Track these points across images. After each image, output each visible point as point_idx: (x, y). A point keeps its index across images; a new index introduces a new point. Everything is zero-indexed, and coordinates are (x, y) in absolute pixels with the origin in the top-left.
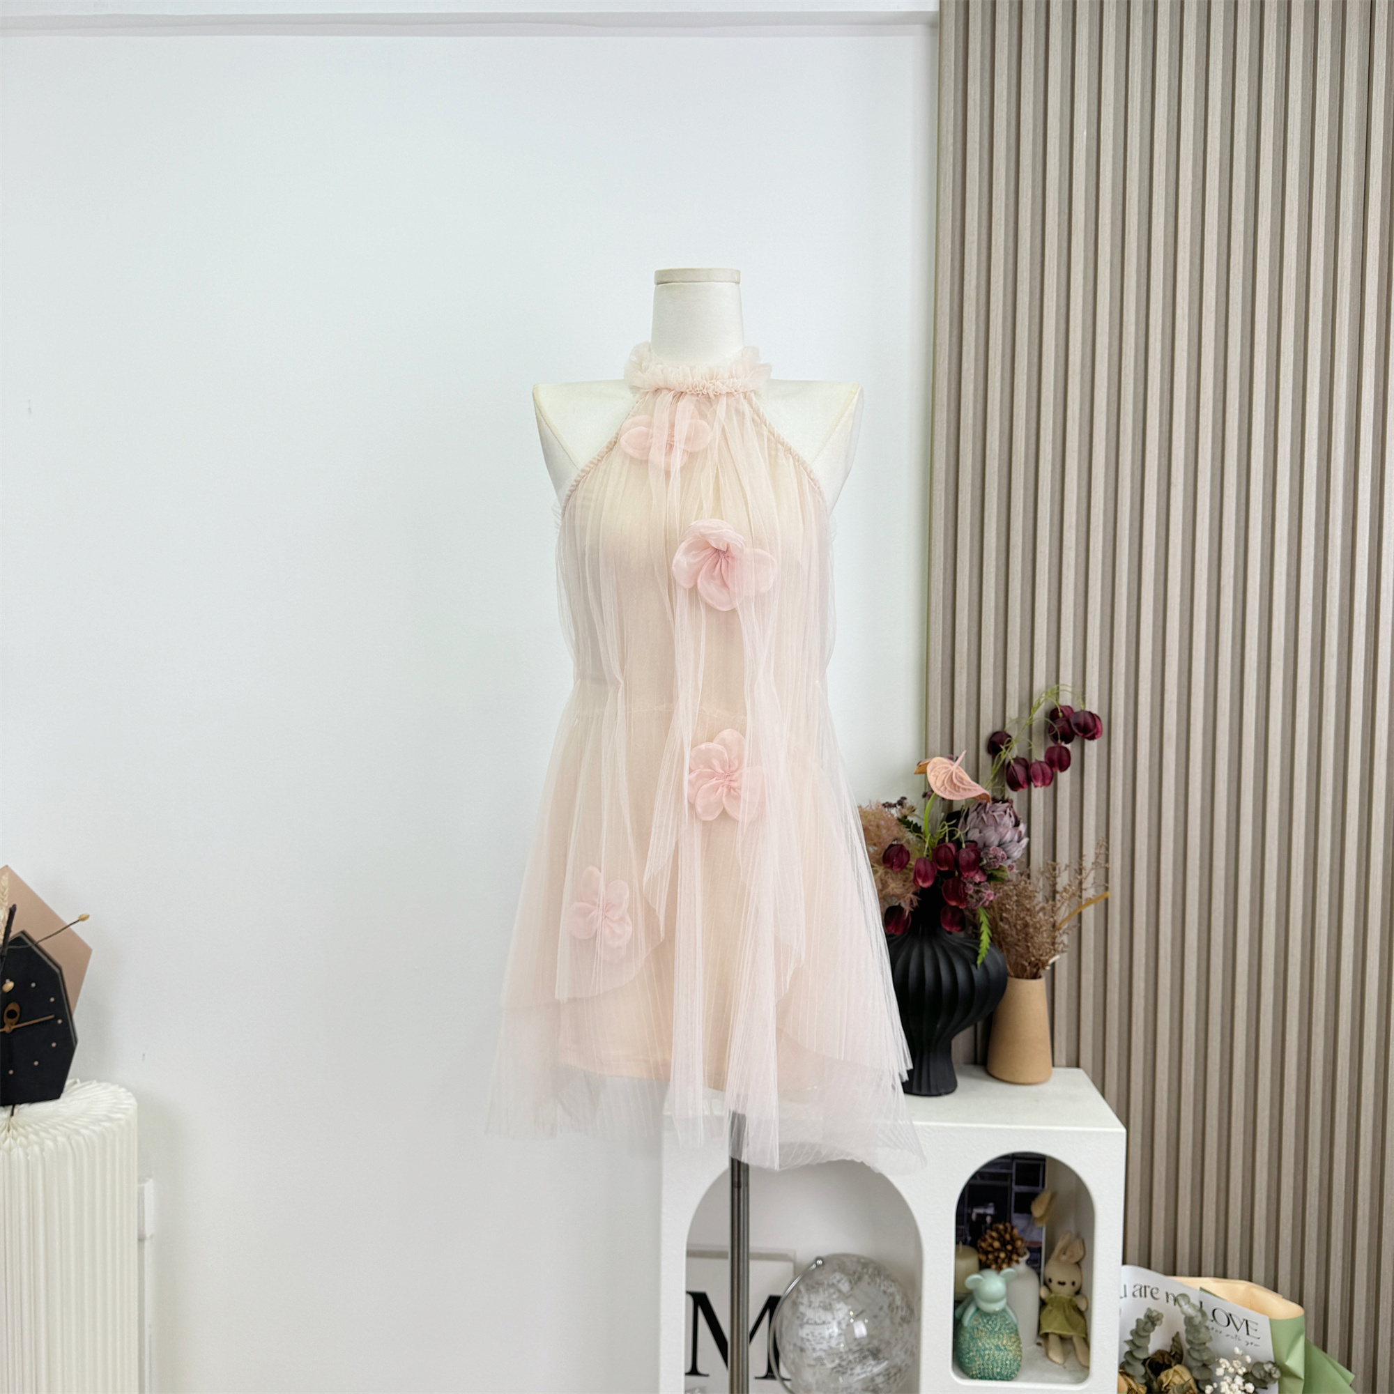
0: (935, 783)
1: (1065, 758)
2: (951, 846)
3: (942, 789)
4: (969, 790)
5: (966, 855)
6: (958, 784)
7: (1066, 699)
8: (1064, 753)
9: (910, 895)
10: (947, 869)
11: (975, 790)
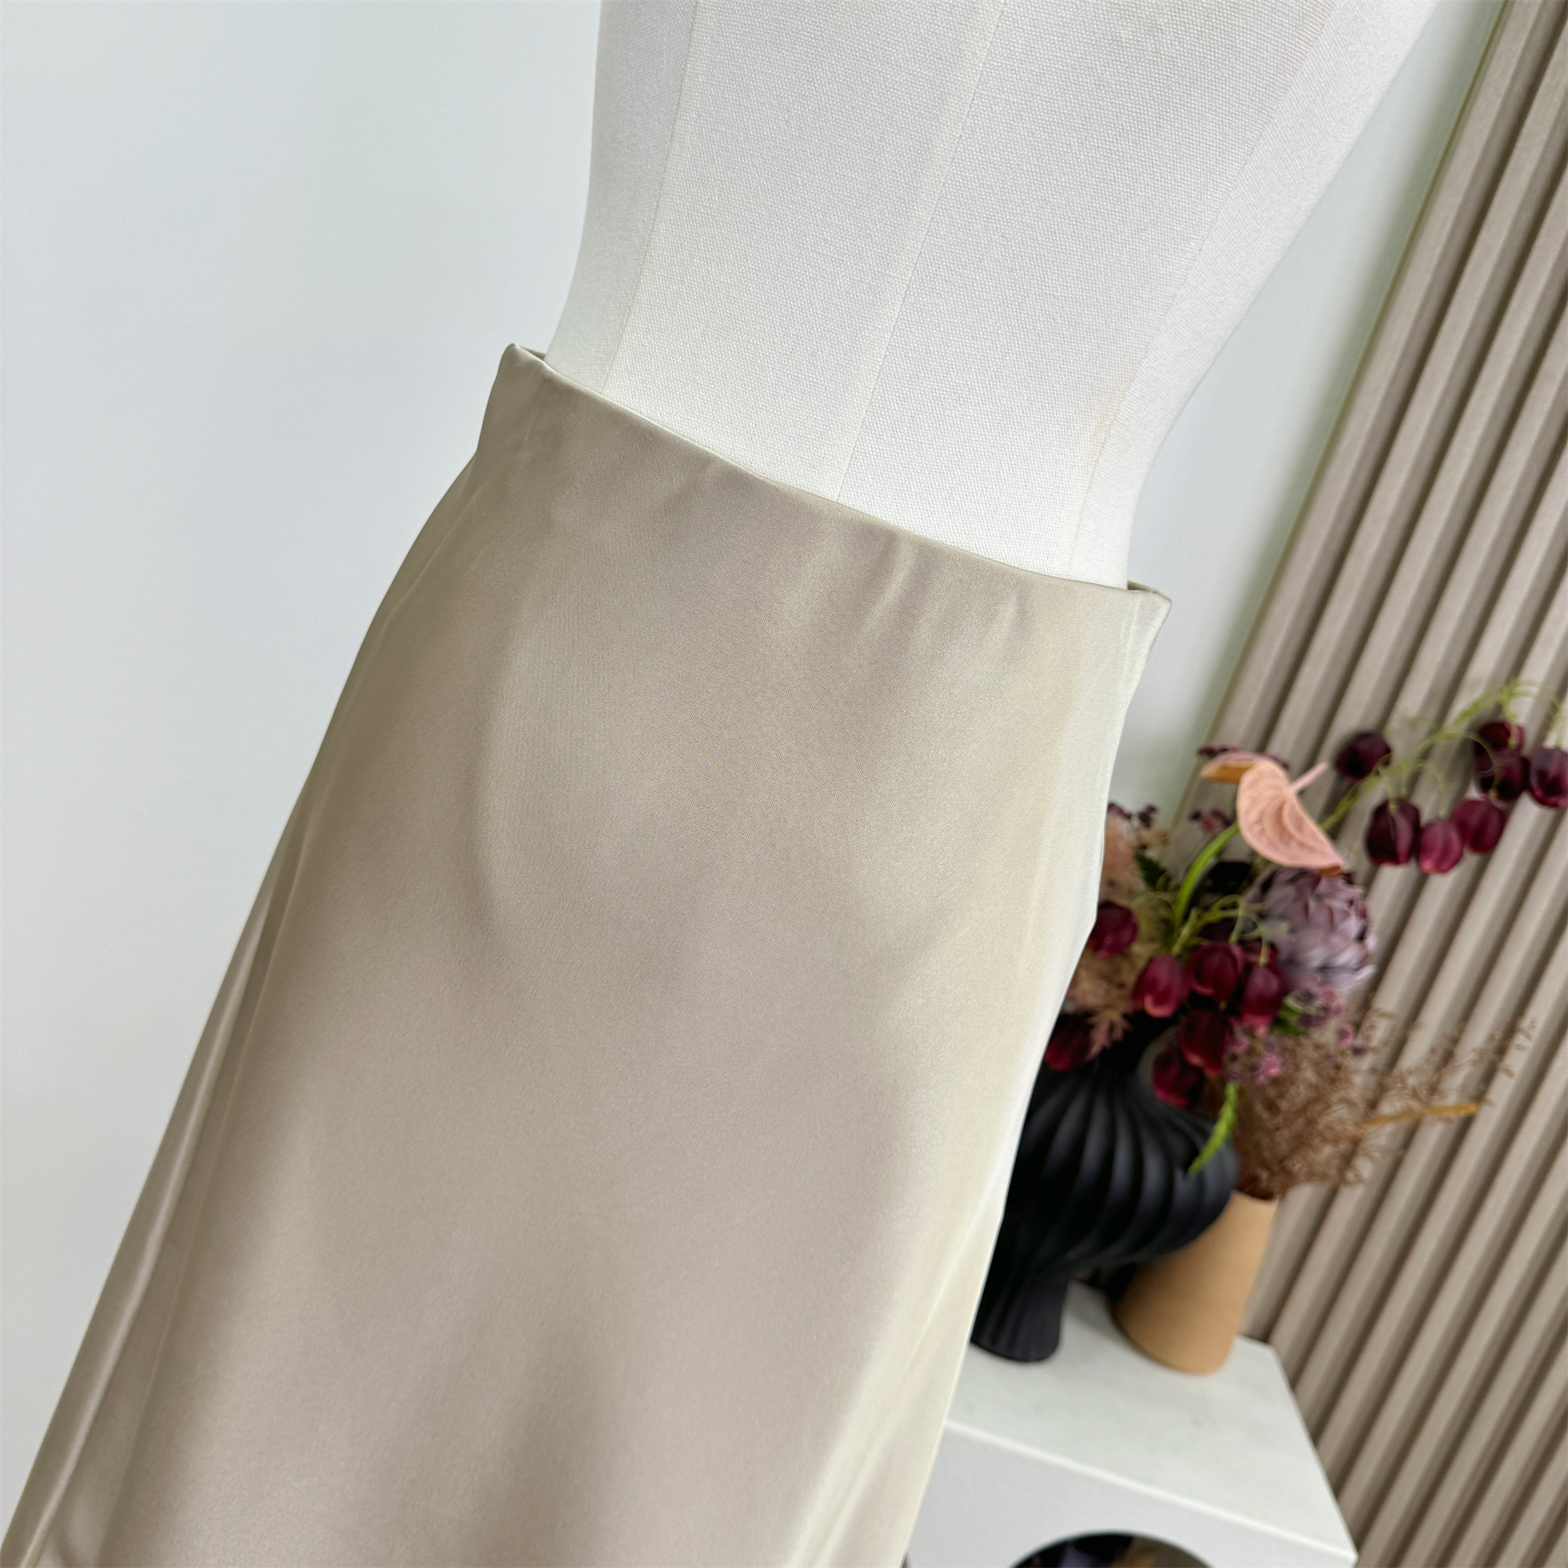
0: (1247, 813)
1: (1492, 829)
2: (1237, 951)
3: (1257, 828)
4: (1312, 850)
5: (1261, 982)
6: (1292, 829)
7: (1522, 712)
8: (1494, 819)
9: (1115, 1015)
10: (1207, 991)
11: (1323, 854)
